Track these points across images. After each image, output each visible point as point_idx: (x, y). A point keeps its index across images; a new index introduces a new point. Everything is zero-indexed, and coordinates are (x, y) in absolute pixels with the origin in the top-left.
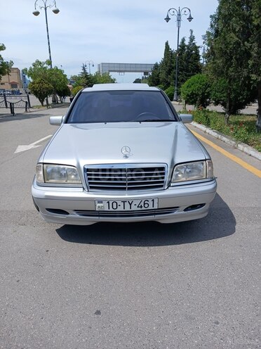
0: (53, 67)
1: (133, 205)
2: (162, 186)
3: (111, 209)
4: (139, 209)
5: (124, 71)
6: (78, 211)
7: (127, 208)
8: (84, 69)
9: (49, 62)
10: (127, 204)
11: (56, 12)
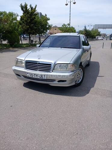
0: (71, 27)
1: (38, 76)
2: (49, 71)
3: (31, 77)
4: (40, 78)
5: (106, 28)
6: (24, 76)
7: (36, 77)
8: (85, 27)
9: (69, 25)
10: (36, 75)
11: (74, 3)
